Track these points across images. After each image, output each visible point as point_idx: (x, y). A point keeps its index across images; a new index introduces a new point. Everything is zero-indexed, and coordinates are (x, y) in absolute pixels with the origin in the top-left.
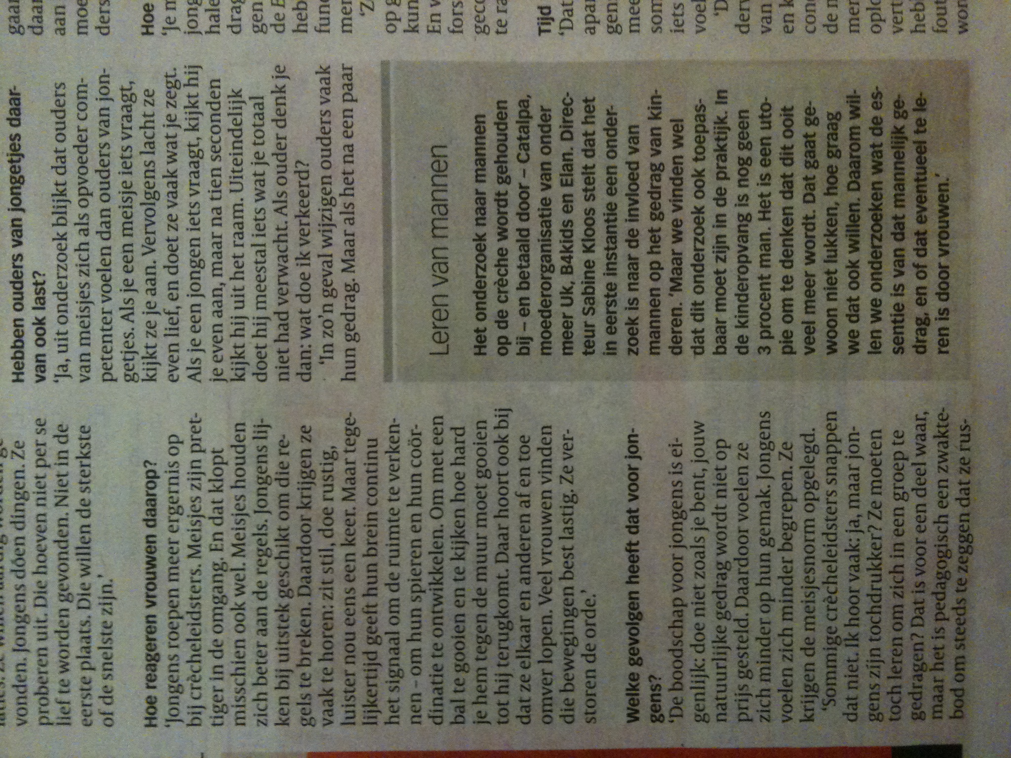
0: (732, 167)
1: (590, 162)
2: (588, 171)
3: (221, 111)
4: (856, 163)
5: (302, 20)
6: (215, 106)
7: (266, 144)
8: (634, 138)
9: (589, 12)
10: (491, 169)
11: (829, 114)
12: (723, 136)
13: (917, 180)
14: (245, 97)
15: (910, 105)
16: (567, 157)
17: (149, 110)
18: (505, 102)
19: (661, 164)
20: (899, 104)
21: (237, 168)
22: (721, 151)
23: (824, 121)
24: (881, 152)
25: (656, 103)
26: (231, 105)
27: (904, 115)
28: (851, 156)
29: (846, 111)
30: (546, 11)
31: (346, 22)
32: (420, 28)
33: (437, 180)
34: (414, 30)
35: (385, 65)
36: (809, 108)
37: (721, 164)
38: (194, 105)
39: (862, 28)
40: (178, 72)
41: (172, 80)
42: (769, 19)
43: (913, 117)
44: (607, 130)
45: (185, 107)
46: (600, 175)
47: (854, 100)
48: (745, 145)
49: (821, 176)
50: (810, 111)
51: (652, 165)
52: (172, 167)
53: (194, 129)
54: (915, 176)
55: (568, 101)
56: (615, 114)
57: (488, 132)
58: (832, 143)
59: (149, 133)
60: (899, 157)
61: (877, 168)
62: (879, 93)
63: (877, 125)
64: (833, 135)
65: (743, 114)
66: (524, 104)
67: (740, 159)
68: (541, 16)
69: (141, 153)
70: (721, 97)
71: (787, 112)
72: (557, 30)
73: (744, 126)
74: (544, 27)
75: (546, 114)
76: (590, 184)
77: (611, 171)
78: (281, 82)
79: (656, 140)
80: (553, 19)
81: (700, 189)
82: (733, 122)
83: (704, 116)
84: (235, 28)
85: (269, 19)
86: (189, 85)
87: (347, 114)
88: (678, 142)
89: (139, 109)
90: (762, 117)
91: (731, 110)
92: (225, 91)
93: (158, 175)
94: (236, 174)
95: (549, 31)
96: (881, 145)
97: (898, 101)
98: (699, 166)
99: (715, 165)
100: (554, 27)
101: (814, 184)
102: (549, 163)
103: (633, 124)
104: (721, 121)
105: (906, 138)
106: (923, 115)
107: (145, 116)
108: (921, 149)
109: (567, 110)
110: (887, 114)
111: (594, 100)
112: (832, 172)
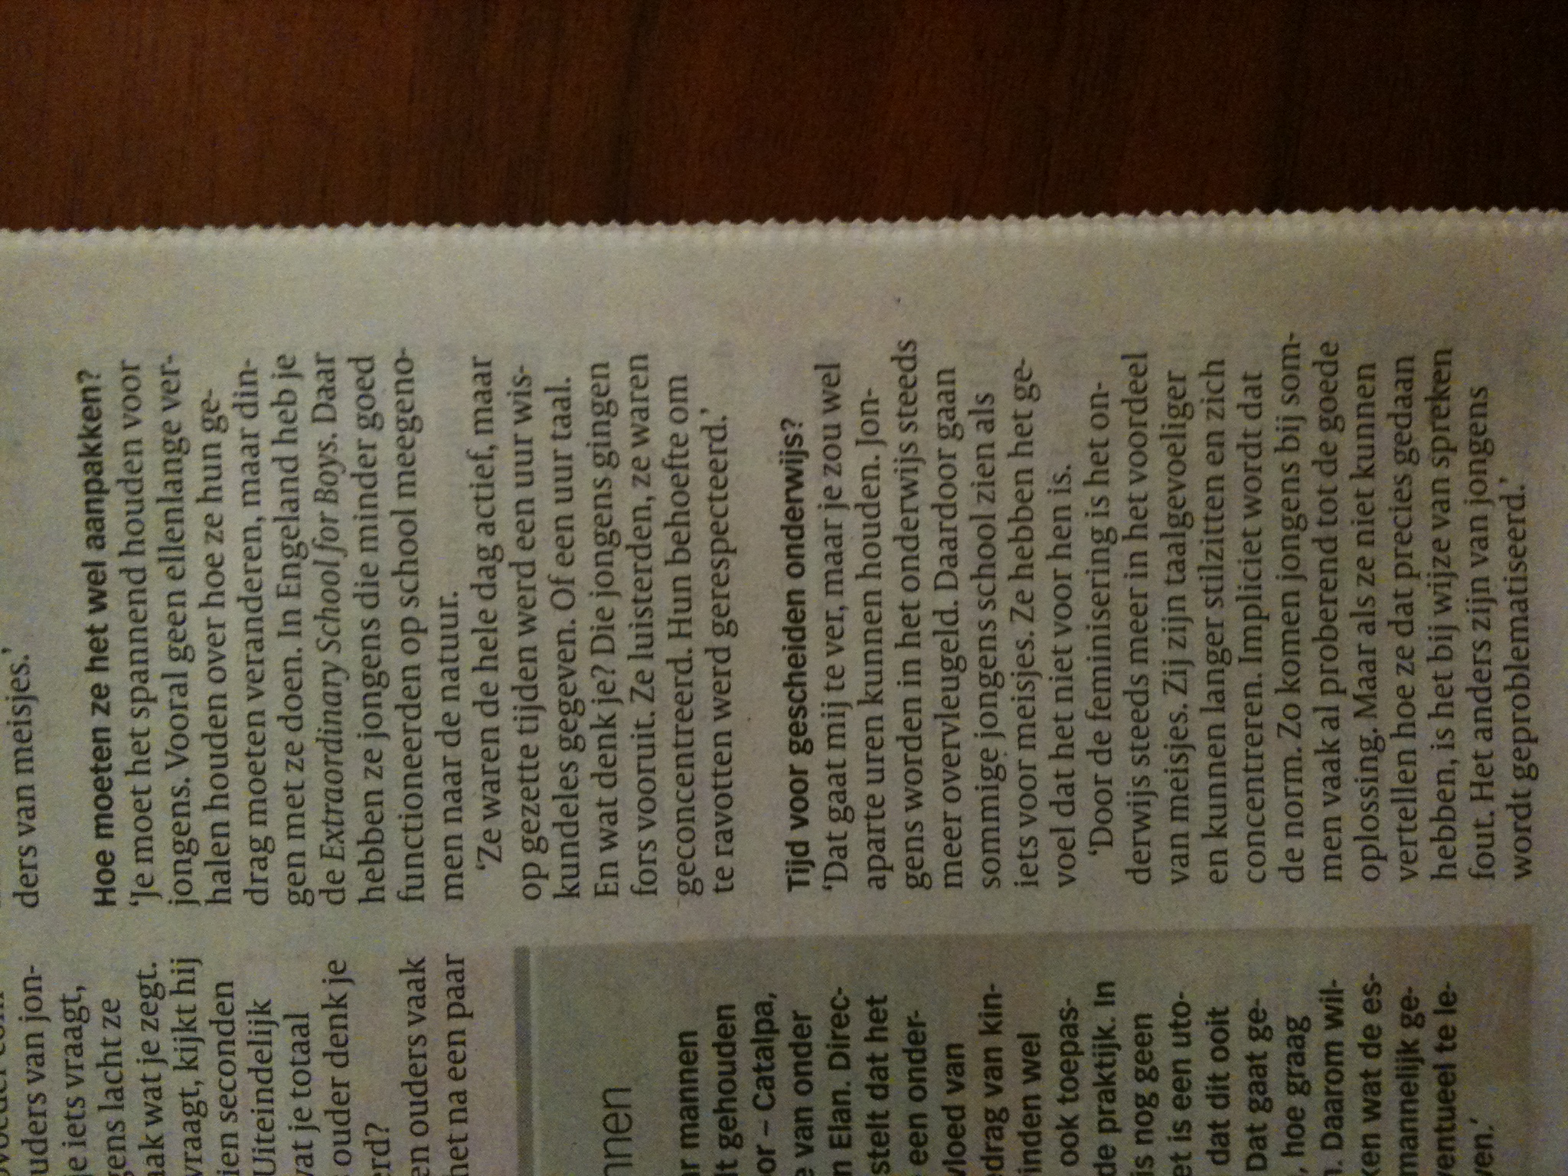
0: (1125, 1110)
1: (879, 1107)
2: (877, 1123)
3: (235, 1036)
4: (1335, 1104)
5: (376, 881)
6: (226, 1028)
7: (314, 1095)
8: (955, 1065)
9: (875, 852)
10: (708, 1123)
11: (1289, 1020)
12: (1108, 1060)
13: (1439, 1130)
14: (276, 1016)
15: (1429, 1003)
16: (840, 1098)
17: (111, 1035)
18: (732, 1007)
19: (1004, 1110)
20: (1409, 1002)
21: (264, 1135)
22: (1106, 1087)
23: (1281, 1033)
24: (1378, 1084)
25: (992, 1004)
26: (254, 1028)
27: (1418, 1022)
28: (1328, 1092)
29: (1318, 1016)
30: (800, 849)
31: (452, 881)
32: (580, 890)
33: (613, 1147)
34: (572, 893)
35: (521, 955)
36: (1255, 1010)
37: (1106, 1106)
38: (189, 1027)
39: (1345, 872)
40: (159, 969)
41: (151, 983)
42: (1184, 859)
43: (1434, 1023)
44: (909, 1052)
45: (174, 1030)
46: (899, 1130)
47: (1332, 996)
48: (1146, 1072)
49: (1276, 1122)
50: (1256, 1015)
51: (988, 1111)
52: (154, 1131)
53: (190, 1066)
54: (1436, 1124)
55: (840, 1002)
56: (923, 1025)
57: (702, 1059)
58: (1295, 1069)
59: (114, 1074)
60: (1409, 1094)
61: (1372, 1112)
62: (1377, 985)
63: (1371, 1039)
64: (1297, 1057)
65: (1142, 1021)
66: (765, 1009)
67: (1138, 1096)
68: (791, 858)
69: (100, 1108)
70: (1104, 994)
71: (1218, 1018)
72: (821, 882)
73: (1143, 1040)
74: (796, 877)
75: (801, 1024)
76: (880, 1144)
77: (916, 1122)
78: (339, 990)
79: (994, 1069)
80: (812, 864)
81: (1070, 1149)
82: (1125, 1035)
83: (1075, 1026)
84: (258, 895)
85: (316, 879)
86: (179, 992)
87: (456, 1039)
88: (1032, 1073)
89: (93, 1035)
90: (1175, 1025)
91: (1121, 1016)
92: (241, 1004)
93: (131, 1144)
94: (263, 1146)
95: (806, 883)
96: (1379, 1073)
97: (1407, 998)
98: (1068, 1111)
99: (1095, 1109)
100: (815, 876)
101: (1263, 1139)
102: (809, 1109)
103: (954, 1041)
104: (1106, 1034)
105: (1422, 1061)
106: (1450, 1020)
107: (105, 1044)
108: (1446, 1076)
109: (839, 1020)
110: (1389, 1020)
111: (885, 1000)
112: (1296, 1117)
